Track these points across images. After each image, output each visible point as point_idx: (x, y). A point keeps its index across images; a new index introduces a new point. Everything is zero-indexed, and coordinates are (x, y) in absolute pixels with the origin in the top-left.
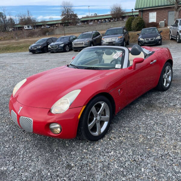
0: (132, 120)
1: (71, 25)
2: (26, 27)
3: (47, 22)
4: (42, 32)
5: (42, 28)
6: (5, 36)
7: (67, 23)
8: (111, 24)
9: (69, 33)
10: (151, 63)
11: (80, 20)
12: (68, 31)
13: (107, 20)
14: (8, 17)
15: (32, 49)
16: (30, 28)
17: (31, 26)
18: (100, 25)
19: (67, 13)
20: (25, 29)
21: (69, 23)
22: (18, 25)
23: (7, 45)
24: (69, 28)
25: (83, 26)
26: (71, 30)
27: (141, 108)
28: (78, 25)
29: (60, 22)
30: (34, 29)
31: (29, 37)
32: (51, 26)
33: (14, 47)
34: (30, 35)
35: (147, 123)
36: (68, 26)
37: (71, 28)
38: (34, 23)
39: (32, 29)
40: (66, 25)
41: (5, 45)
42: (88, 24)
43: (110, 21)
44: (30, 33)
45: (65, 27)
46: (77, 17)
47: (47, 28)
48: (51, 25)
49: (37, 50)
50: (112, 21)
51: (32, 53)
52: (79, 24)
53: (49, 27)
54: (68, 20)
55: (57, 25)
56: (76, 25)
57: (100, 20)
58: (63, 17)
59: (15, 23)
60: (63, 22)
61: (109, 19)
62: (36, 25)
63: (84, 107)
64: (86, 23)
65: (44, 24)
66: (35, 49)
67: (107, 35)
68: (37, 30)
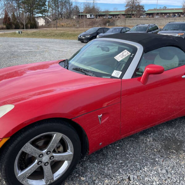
0: (126, 164)
1: (135, 17)
2: (88, 16)
3: (110, 12)
4: (102, 22)
5: (104, 18)
6: (68, 23)
7: (131, 14)
8: (180, 19)
9: (130, 25)
10: (182, 77)
11: (146, 12)
12: (130, 23)
13: (176, 15)
14: (74, 5)
15: (80, 38)
16: (93, 17)
17: (94, 15)
18: (167, 19)
19: (132, 4)
20: (87, 17)
21: (133, 15)
22: (82, 13)
23: (64, 31)
24: (131, 20)
25: (147, 19)
26: (133, 23)
27: (152, 145)
28: (141, 18)
29: (124, 13)
30: (96, 18)
31: (90, 26)
32: (113, 17)
33: (68, 34)
34: (91, 24)
35: (146, 179)
36: (131, 17)
37: (133, 20)
38: (97, 12)
39: (94, 18)
40: (129, 17)
41: (62, 32)
42: (154, 17)
43: (180, 16)
44: (91, 22)
45: (127, 19)
46: (144, 9)
47: (109, 18)
48: (113, 15)
49: (85, 39)
50: (182, 16)
51: (80, 42)
52: (143, 17)
53: (111, 18)
54: (132, 11)
55: (119, 16)
56: (139, 17)
57: (168, 14)
58: (127, 8)
59: (79, 11)
60: (126, 14)
61: (179, 14)
62: (99, 14)
63: (5, 140)
64: (151, 16)
65: (106, 13)
66: (84, 38)
67: (165, 30)
68: (98, 19)
